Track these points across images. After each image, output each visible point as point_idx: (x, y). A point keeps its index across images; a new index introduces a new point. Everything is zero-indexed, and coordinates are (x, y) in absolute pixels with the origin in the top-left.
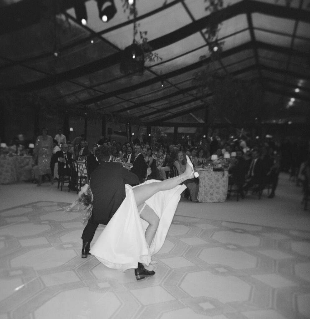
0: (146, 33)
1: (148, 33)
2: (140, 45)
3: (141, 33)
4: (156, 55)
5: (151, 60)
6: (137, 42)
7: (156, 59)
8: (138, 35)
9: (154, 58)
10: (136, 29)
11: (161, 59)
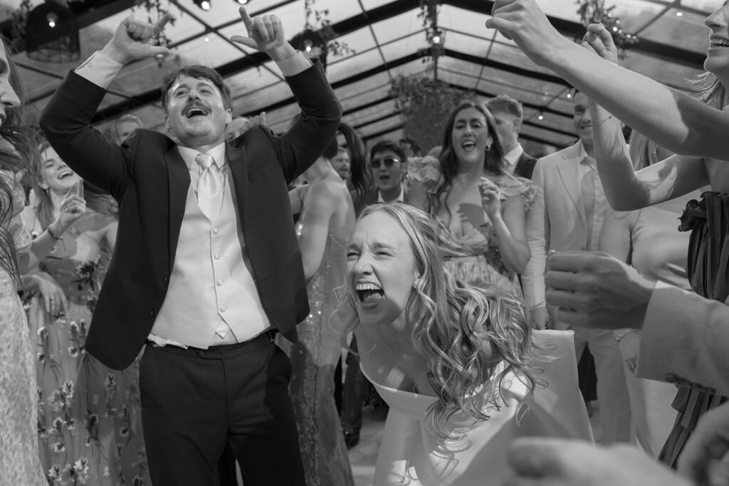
0: (326, 12)
1: (330, 12)
2: (318, 32)
3: (317, 14)
4: (345, 46)
5: (336, 53)
6: (311, 27)
7: (344, 51)
8: (313, 16)
9: (341, 50)
10: (309, 7)
11: (354, 52)
